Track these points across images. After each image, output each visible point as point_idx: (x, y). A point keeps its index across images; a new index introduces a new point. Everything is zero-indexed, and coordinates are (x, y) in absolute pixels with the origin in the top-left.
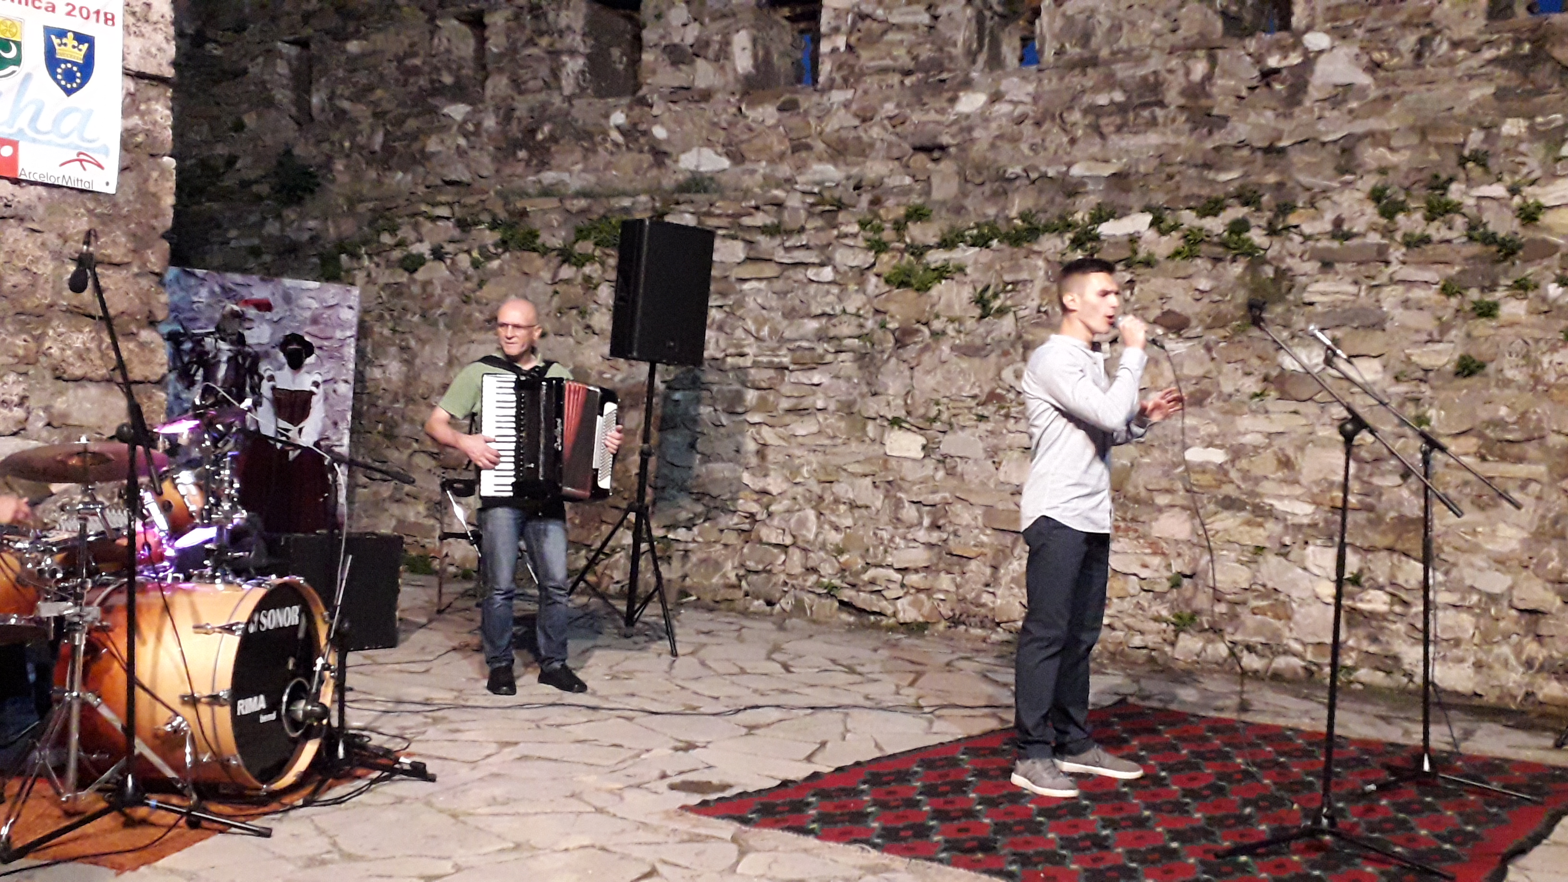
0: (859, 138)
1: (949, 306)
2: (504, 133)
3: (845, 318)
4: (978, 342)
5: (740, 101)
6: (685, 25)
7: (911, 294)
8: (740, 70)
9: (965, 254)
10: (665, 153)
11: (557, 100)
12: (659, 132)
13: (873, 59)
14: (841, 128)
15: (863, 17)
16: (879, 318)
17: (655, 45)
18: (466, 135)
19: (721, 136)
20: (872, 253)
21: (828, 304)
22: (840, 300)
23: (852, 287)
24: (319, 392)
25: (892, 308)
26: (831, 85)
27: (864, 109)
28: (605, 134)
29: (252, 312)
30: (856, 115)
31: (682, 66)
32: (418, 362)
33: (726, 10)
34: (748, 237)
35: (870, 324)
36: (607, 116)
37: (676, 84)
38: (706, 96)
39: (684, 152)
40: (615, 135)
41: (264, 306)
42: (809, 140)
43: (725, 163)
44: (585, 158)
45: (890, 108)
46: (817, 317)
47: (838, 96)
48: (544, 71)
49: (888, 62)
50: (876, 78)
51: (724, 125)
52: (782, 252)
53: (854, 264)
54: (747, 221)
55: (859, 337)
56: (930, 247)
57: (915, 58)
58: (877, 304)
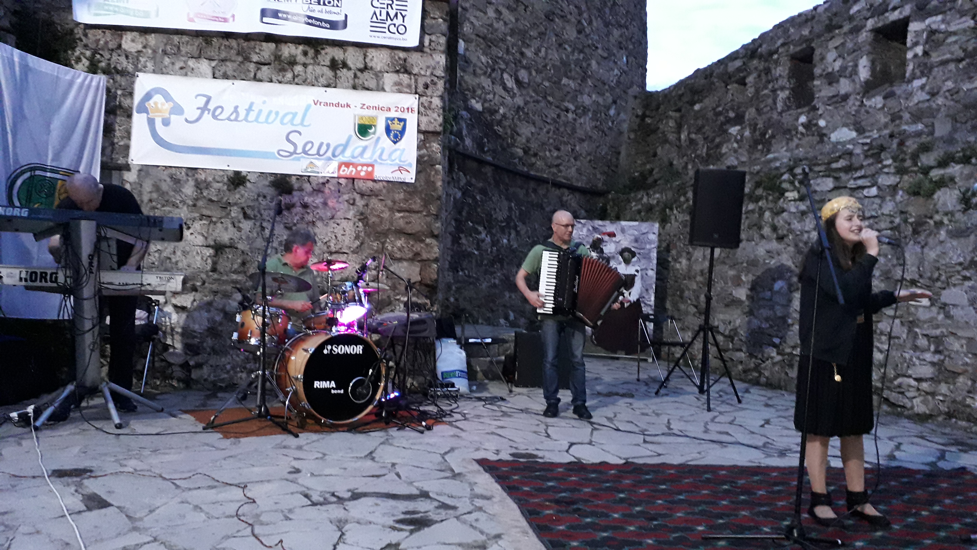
0: (930, 107)
1: (945, 204)
2: (753, 136)
3: (883, 218)
4: (963, 226)
5: (863, 97)
6: (834, 61)
7: (921, 200)
8: (862, 79)
9: (955, 169)
10: (825, 135)
11: (775, 116)
12: (822, 123)
13: (939, 56)
14: (919, 102)
15: (932, 32)
16: (903, 216)
17: (821, 75)
18: (737, 142)
19: (851, 120)
20: (898, 176)
21: (874, 210)
22: (881, 206)
23: (888, 198)
24: (639, 275)
25: (910, 209)
26: (914, 77)
27: (932, 89)
28: (796, 129)
29: (606, 238)
30: (928, 93)
31: (834, 85)
32: (693, 259)
33: (855, 48)
34: (836, 175)
35: (897, 220)
36: (797, 119)
37: (831, 95)
38: (845, 98)
39: (833, 131)
40: (801, 129)
41: (612, 235)
42: (901, 113)
43: (854, 134)
44: (787, 144)
45: (950, 84)
46: (869, 218)
47: (917, 83)
48: (770, 101)
49: (948, 56)
50: (941, 68)
51: (853, 113)
52: (852, 182)
53: (889, 183)
54: (834, 165)
55: (891, 229)
56: (931, 168)
57: (965, 50)
58: (901, 207)
